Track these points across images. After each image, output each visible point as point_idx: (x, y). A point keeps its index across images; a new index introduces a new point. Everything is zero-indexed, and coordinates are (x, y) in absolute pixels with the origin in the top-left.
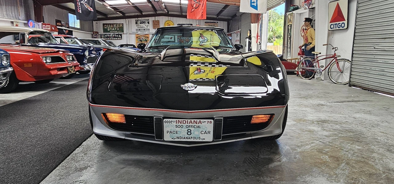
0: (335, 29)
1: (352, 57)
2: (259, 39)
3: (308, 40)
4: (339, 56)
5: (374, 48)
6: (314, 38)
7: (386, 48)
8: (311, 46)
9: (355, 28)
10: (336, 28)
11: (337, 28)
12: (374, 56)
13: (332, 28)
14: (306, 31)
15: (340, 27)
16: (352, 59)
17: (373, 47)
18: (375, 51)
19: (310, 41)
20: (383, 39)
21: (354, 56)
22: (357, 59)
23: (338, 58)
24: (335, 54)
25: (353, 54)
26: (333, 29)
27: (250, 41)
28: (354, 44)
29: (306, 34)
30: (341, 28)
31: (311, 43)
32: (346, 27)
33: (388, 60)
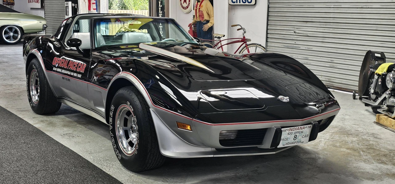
0: (238, 3)
1: (267, 41)
2: (93, 3)
3: (203, 16)
4: (249, 40)
5: (295, 32)
6: (212, 14)
7: (309, 34)
8: (209, 25)
9: (268, 6)
10: (240, 2)
11: (242, 3)
12: (295, 41)
13: (235, 2)
14: (199, 3)
15: (245, 2)
16: (266, 44)
17: (292, 31)
18: (296, 36)
19: (206, 17)
20: (305, 23)
21: (269, 40)
22: (273, 45)
23: (248, 43)
24: (244, 37)
25: (267, 38)
26: (236, 4)
27: (75, 6)
28: (268, 26)
29: (199, 9)
30: (247, 3)
31: (208, 22)
32: (253, 3)
33: (312, 47)
